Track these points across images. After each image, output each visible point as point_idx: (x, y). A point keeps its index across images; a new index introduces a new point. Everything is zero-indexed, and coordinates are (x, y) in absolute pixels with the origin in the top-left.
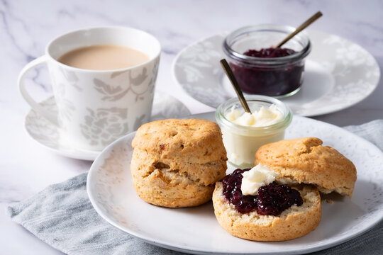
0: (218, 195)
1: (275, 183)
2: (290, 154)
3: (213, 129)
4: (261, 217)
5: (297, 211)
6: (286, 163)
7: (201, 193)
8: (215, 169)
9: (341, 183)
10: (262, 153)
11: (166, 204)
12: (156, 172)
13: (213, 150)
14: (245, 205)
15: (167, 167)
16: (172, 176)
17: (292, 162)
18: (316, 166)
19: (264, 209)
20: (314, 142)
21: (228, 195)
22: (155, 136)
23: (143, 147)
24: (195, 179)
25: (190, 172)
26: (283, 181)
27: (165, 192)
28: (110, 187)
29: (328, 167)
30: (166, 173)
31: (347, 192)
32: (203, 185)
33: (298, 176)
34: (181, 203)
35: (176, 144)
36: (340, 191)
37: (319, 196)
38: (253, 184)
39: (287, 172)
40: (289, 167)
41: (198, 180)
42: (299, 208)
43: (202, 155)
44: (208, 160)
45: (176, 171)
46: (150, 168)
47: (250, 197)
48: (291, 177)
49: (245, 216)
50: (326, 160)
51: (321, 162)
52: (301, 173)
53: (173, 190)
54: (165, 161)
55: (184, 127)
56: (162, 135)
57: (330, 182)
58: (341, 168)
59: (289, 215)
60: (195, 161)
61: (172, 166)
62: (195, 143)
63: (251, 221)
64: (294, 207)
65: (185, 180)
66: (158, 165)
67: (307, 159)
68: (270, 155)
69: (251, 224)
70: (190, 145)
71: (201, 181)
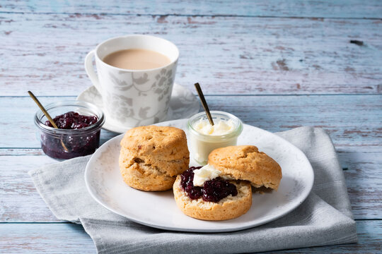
0: (177, 185)
1: (219, 178)
2: (231, 158)
3: (179, 136)
4: (205, 202)
5: (232, 199)
6: (228, 165)
7: (168, 182)
8: (178, 165)
9: (268, 181)
10: (212, 156)
11: (142, 188)
12: (135, 164)
13: (178, 151)
14: (194, 193)
15: (143, 161)
16: (146, 168)
17: (232, 164)
18: (249, 168)
19: (207, 198)
20: (252, 149)
21: (184, 185)
22: (136, 139)
23: (127, 146)
24: (163, 172)
25: (159, 166)
26: (225, 178)
27: (141, 180)
28: (102, 174)
29: (258, 169)
30: (142, 166)
31: (272, 187)
32: (169, 176)
33: (236, 174)
34: (153, 189)
35: (149, 146)
36: (267, 186)
37: (250, 189)
38: (201, 178)
39: (228, 171)
40: (229, 167)
41: (165, 172)
42: (234, 198)
43: (168, 154)
44: (173, 158)
45: (149, 165)
46: (131, 162)
47: (198, 188)
48: (231, 175)
49: (194, 201)
50: (257, 163)
51: (254, 165)
52: (238, 173)
53: (146, 178)
54: (141, 158)
55: (158, 133)
56: (140, 139)
57: (259, 180)
58: (268, 169)
59: (225, 203)
60: (162, 158)
61: (146, 161)
62: (164, 146)
63: (198, 205)
64: (230, 196)
65: (155, 172)
66: (137, 160)
67: (243, 163)
68: (217, 157)
69: (197, 207)
70: (160, 147)
71: (167, 173)
